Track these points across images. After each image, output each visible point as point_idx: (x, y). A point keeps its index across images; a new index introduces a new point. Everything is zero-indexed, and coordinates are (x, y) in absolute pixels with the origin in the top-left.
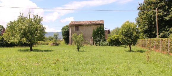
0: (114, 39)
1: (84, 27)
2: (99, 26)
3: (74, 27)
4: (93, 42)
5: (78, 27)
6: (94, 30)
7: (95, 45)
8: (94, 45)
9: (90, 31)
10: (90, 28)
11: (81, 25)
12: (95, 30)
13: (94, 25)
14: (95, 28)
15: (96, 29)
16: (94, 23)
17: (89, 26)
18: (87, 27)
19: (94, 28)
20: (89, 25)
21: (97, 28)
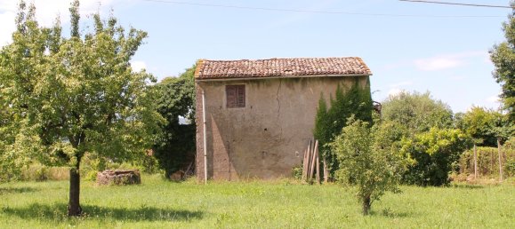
0: (431, 151)
1: (273, 90)
2: (350, 85)
3: (223, 89)
4: (321, 166)
5: (241, 90)
6: (322, 104)
7: (331, 179)
8: (322, 179)
9: (303, 110)
10: (302, 97)
11: (257, 80)
12: (329, 107)
13: (322, 79)
14: (328, 93)
15: (335, 99)
16: (323, 69)
17: (298, 86)
18: (289, 91)
19: (322, 94)
20: (297, 80)
21: (339, 94)
